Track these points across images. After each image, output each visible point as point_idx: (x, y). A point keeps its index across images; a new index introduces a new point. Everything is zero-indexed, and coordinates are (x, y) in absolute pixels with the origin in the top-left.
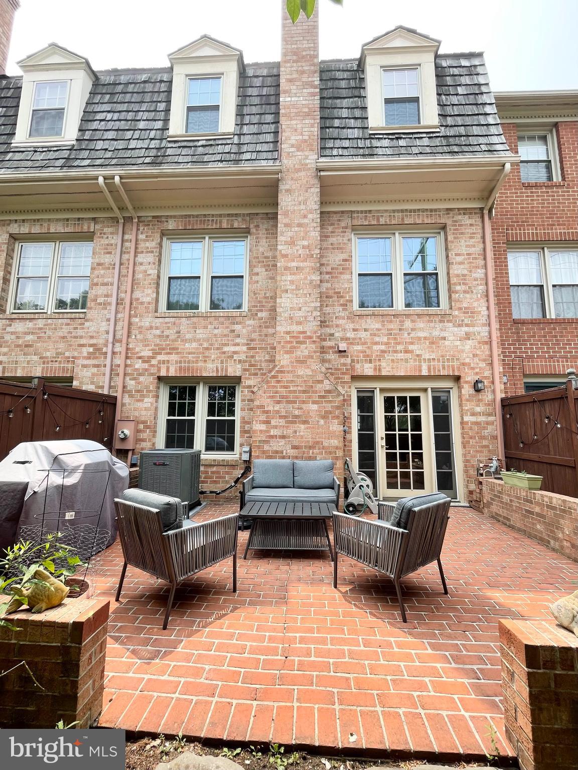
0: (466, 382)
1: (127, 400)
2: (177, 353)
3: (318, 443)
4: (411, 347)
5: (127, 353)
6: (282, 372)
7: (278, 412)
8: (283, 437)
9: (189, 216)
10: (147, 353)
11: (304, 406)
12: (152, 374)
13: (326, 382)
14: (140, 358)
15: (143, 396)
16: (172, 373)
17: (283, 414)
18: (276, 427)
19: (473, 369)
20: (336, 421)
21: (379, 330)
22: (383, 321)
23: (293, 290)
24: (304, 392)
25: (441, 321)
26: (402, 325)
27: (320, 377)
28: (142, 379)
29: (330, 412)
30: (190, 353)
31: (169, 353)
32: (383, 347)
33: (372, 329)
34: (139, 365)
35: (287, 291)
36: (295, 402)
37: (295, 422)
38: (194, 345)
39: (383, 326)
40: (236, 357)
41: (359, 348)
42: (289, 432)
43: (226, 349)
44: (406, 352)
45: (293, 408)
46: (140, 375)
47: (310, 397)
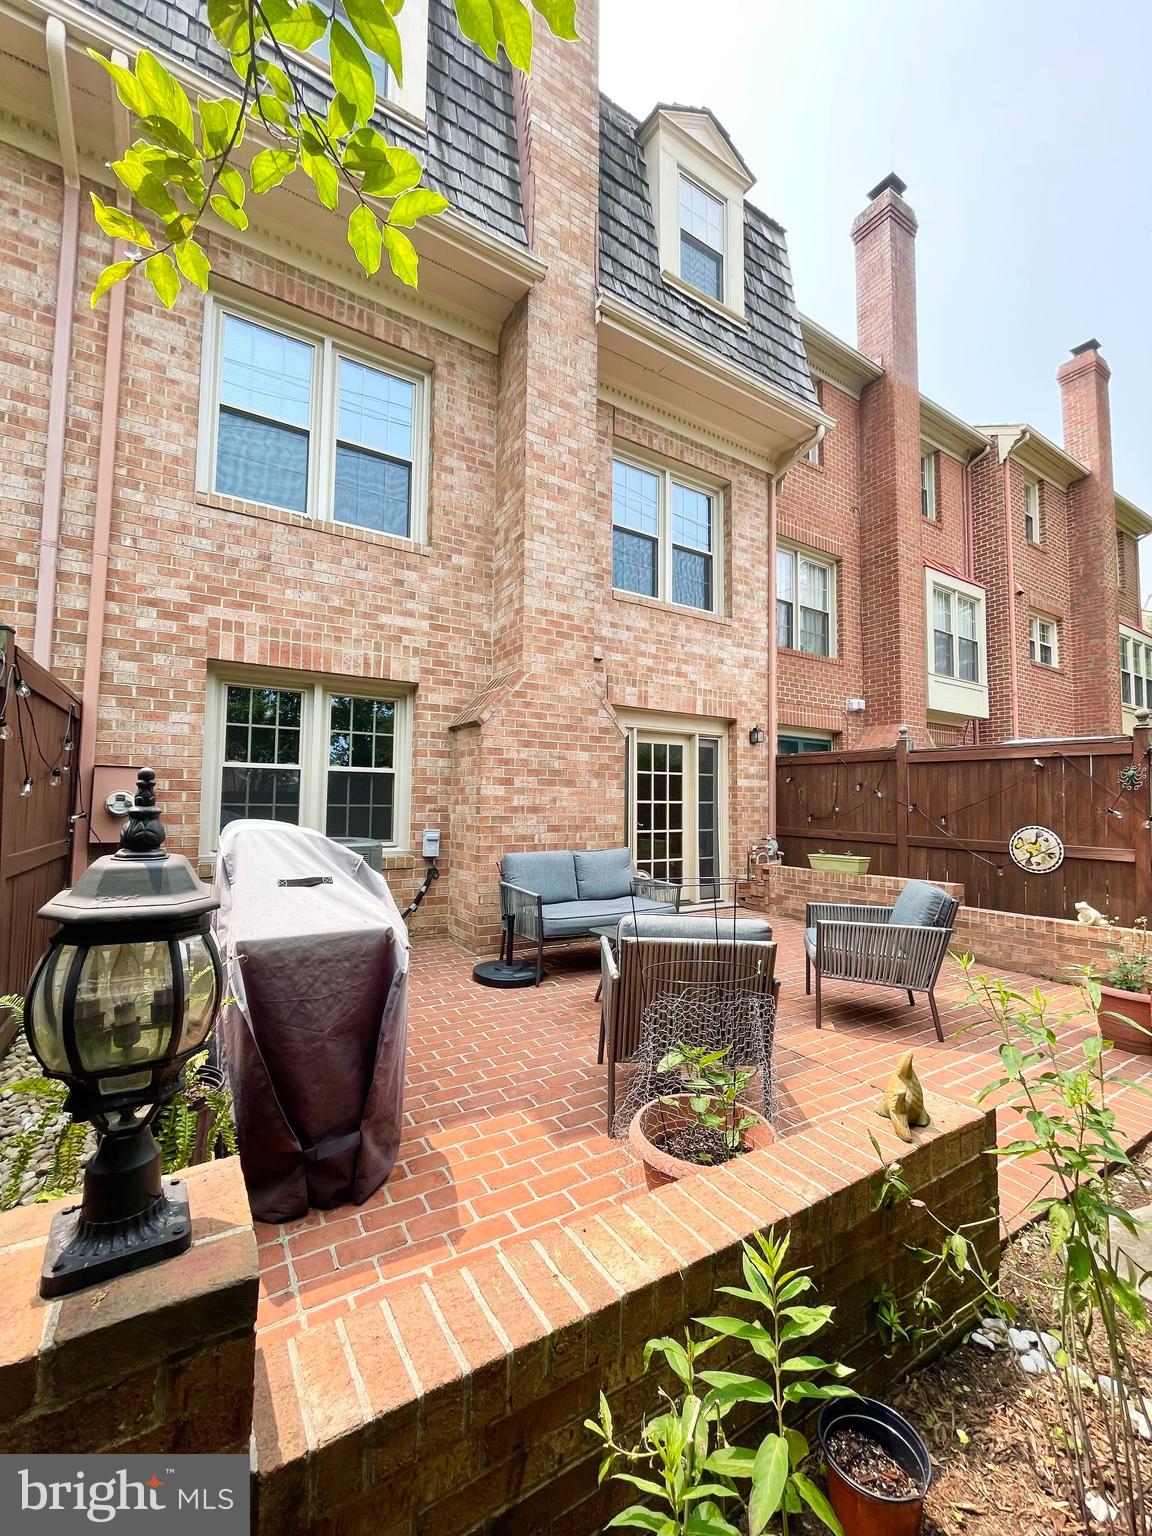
0: (743, 730)
1: (112, 712)
2: (264, 609)
3: (588, 819)
4: (685, 668)
5: (108, 584)
6: (534, 686)
7: (525, 762)
8: (534, 810)
9: (291, 269)
10: (173, 593)
11: (568, 754)
12: (191, 652)
13: (602, 713)
14: (152, 603)
15: (168, 706)
16: (252, 655)
17: (535, 766)
18: (521, 791)
19: (749, 711)
20: (615, 782)
21: (645, 631)
22: (652, 619)
23: (552, 530)
24: (569, 728)
25: (720, 635)
26: (675, 630)
27: (593, 704)
28: (159, 659)
29: (608, 767)
30: (297, 614)
31: (241, 606)
32: (650, 662)
33: (637, 629)
34: (148, 621)
35: (541, 529)
36: (552, 746)
37: (551, 783)
38: (309, 596)
39: (652, 626)
40: (406, 640)
41: (618, 657)
42: (543, 800)
43: (384, 619)
44: (679, 674)
45: (551, 756)
46: (154, 648)
47: (577, 738)
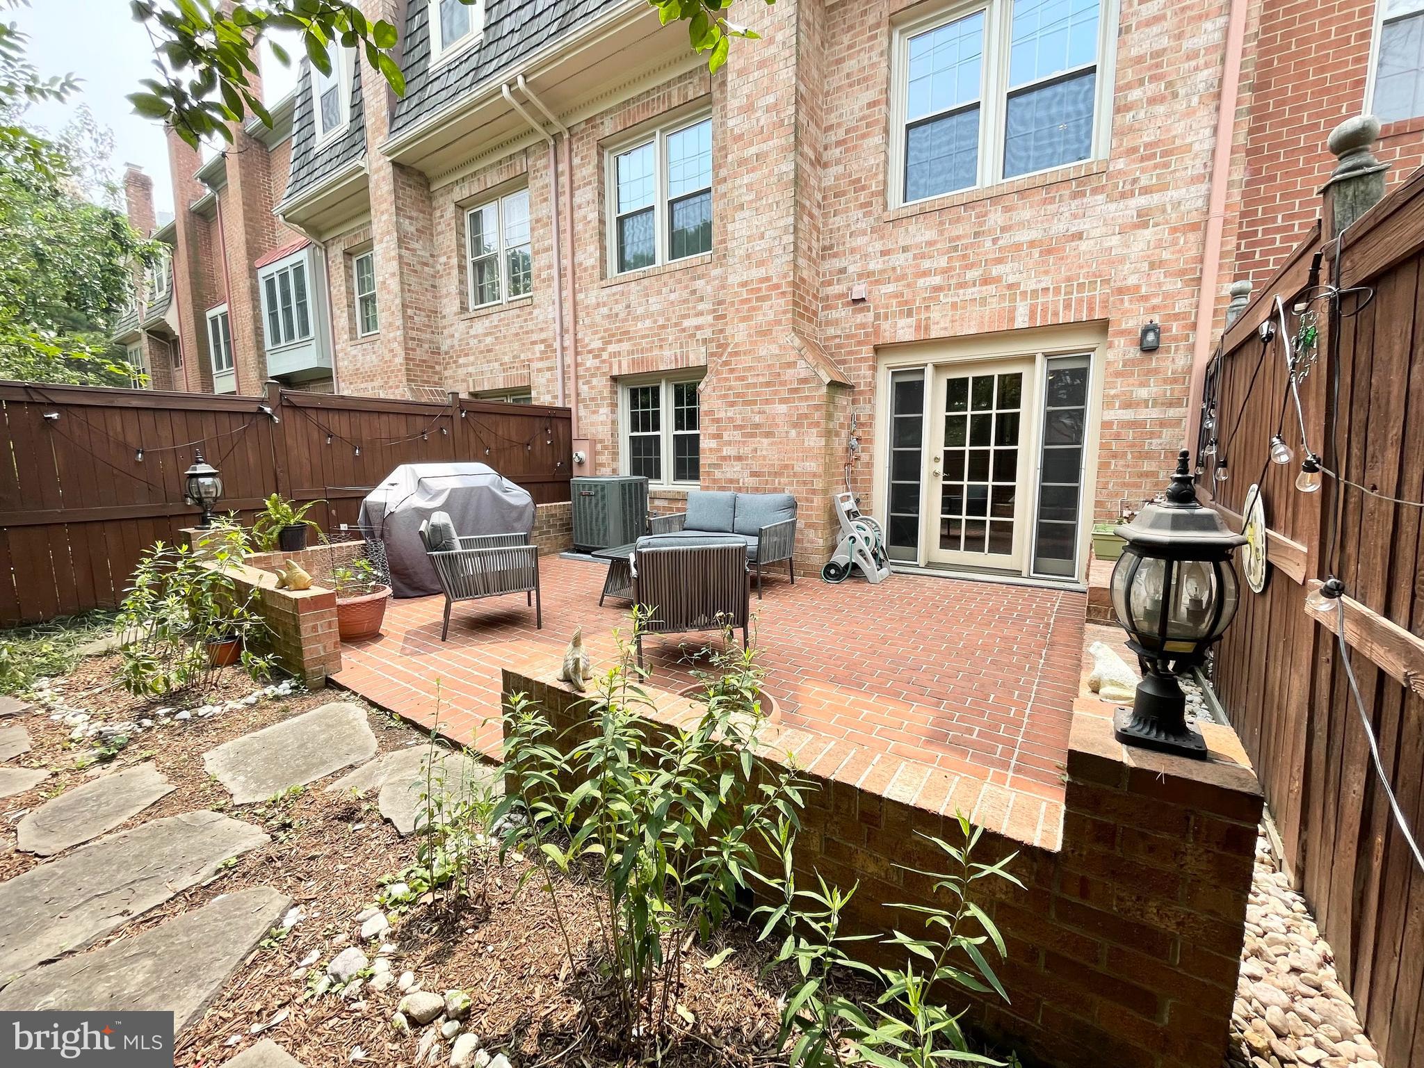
0: (1122, 333)
1: (582, 412)
2: (630, 339)
3: (786, 466)
4: (995, 271)
5: (576, 347)
6: (736, 354)
7: (731, 419)
8: (739, 458)
10: (597, 344)
11: (767, 408)
12: (604, 374)
13: (801, 364)
14: (590, 352)
15: (598, 406)
16: (625, 371)
17: (739, 422)
18: (729, 443)
19: (1145, 298)
20: (814, 430)
21: (930, 244)
22: (942, 223)
23: (751, 202)
24: (768, 384)
25: (1076, 195)
26: (981, 224)
27: (791, 356)
28: (595, 381)
29: (806, 416)
30: (643, 337)
31: (620, 341)
32: (937, 280)
33: (918, 246)
34: (590, 362)
35: (742, 207)
36: (754, 402)
37: (753, 435)
38: (648, 323)
39: (941, 233)
40: (699, 335)
41: (890, 288)
42: (743, 451)
43: (686, 323)
44: (985, 281)
45: (753, 412)
46: (593, 375)
47: (776, 393)
